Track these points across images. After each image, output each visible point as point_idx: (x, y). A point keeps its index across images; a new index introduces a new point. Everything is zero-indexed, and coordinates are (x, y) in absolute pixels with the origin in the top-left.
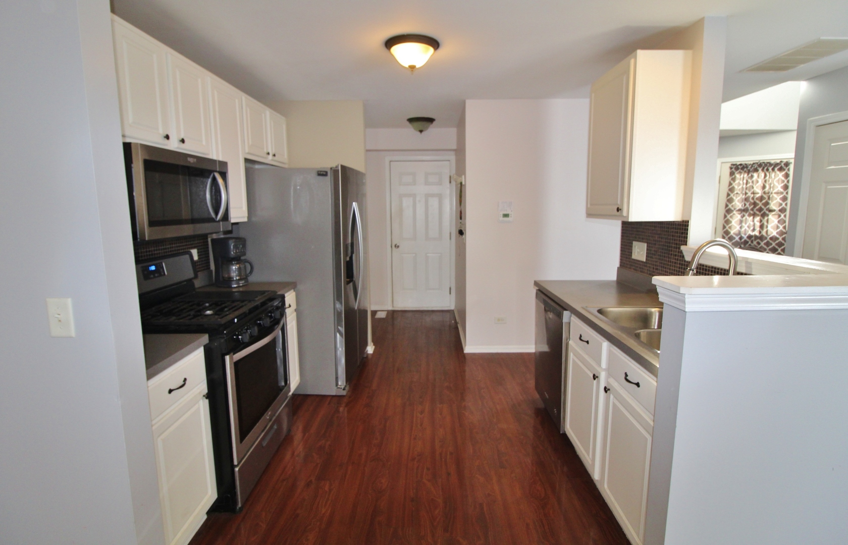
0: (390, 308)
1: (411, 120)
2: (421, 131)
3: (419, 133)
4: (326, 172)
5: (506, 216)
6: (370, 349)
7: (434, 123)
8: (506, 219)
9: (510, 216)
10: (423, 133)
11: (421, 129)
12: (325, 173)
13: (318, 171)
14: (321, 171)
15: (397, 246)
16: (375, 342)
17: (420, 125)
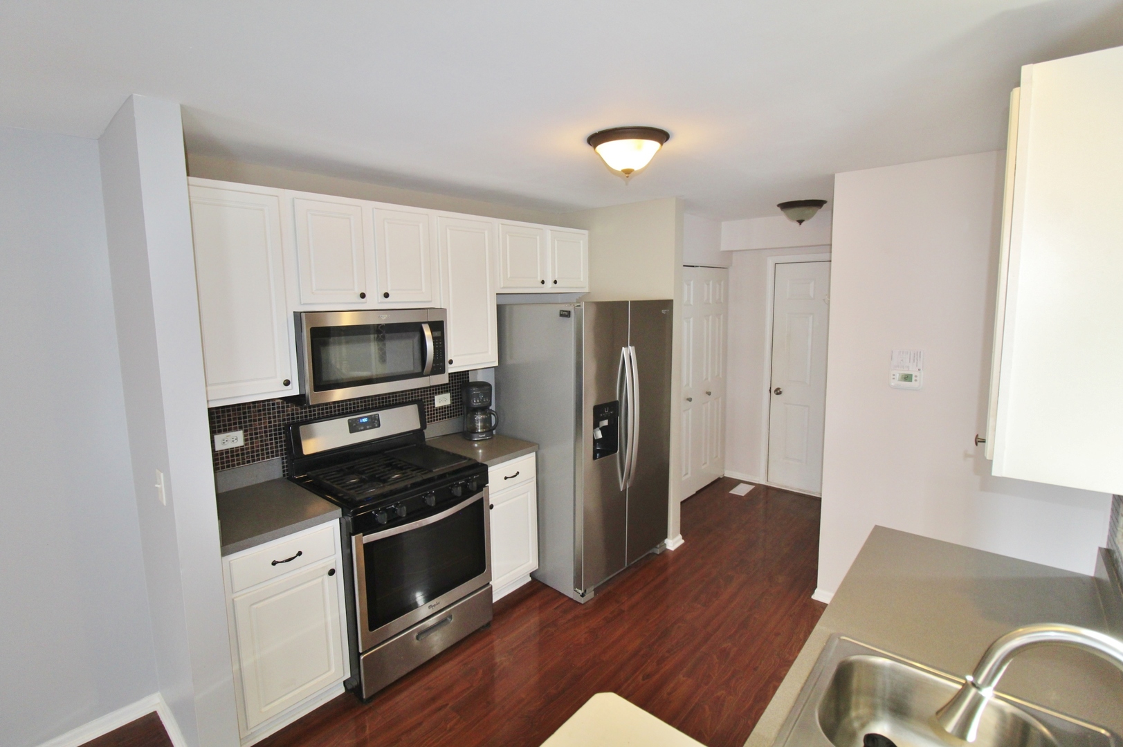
0: (763, 482)
1: (785, 206)
2: (800, 222)
3: (797, 224)
4: (569, 312)
5: (907, 378)
6: (674, 542)
7: (825, 206)
8: (907, 384)
9: (914, 378)
10: (803, 224)
11: (800, 219)
12: (566, 313)
13: (561, 311)
14: (563, 311)
15: (778, 392)
16: (684, 532)
17: (796, 211)
